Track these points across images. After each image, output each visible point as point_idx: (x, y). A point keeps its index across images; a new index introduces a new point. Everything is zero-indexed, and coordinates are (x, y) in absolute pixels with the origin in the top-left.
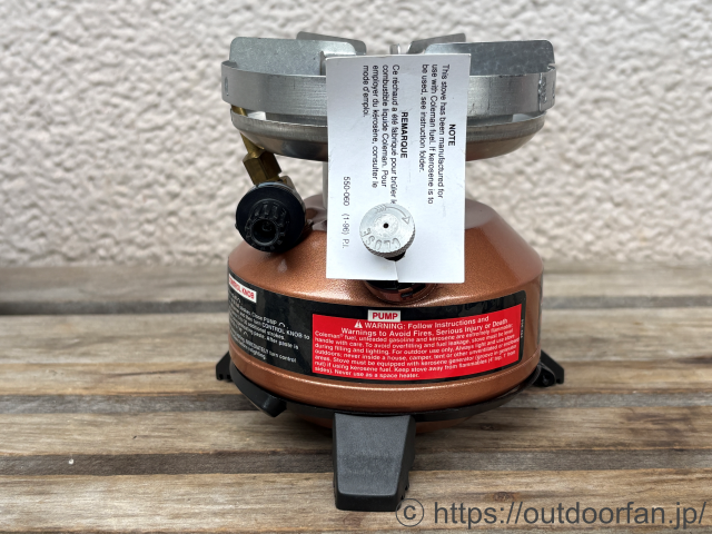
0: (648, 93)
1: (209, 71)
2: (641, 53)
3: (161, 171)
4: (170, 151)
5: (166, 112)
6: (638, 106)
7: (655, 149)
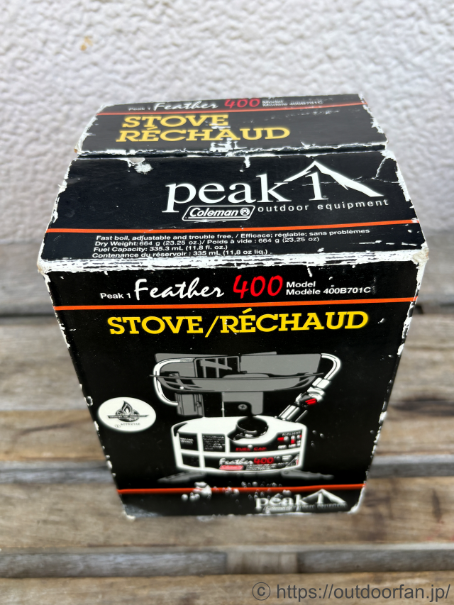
0: (414, 124)
1: (72, 113)
2: (411, 95)
3: (50, 183)
4: (53, 170)
5: (45, 143)
6: (404, 134)
7: (412, 163)
